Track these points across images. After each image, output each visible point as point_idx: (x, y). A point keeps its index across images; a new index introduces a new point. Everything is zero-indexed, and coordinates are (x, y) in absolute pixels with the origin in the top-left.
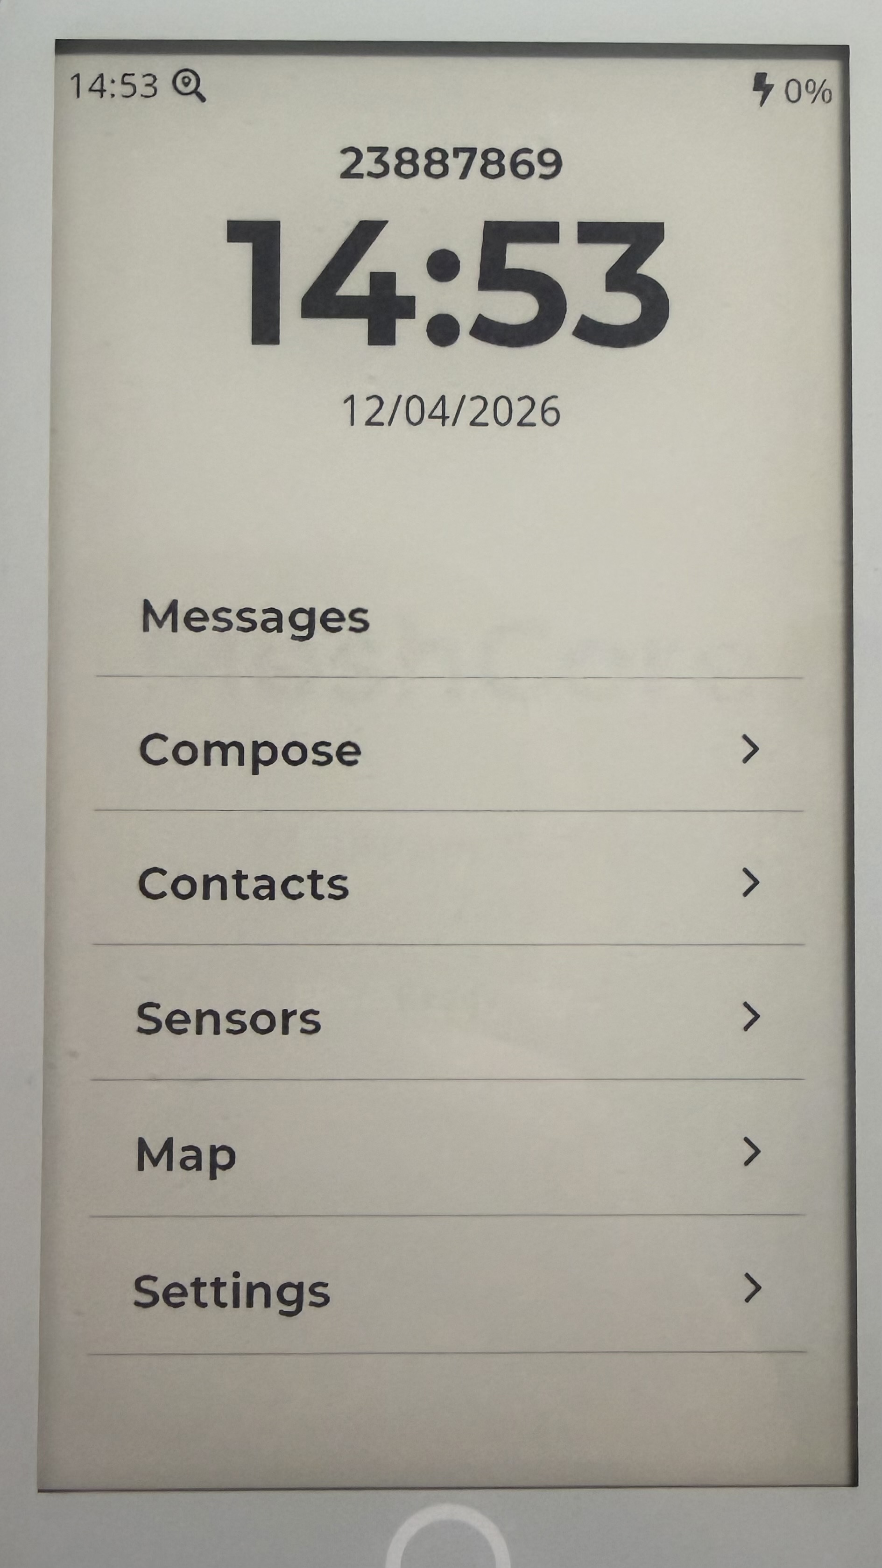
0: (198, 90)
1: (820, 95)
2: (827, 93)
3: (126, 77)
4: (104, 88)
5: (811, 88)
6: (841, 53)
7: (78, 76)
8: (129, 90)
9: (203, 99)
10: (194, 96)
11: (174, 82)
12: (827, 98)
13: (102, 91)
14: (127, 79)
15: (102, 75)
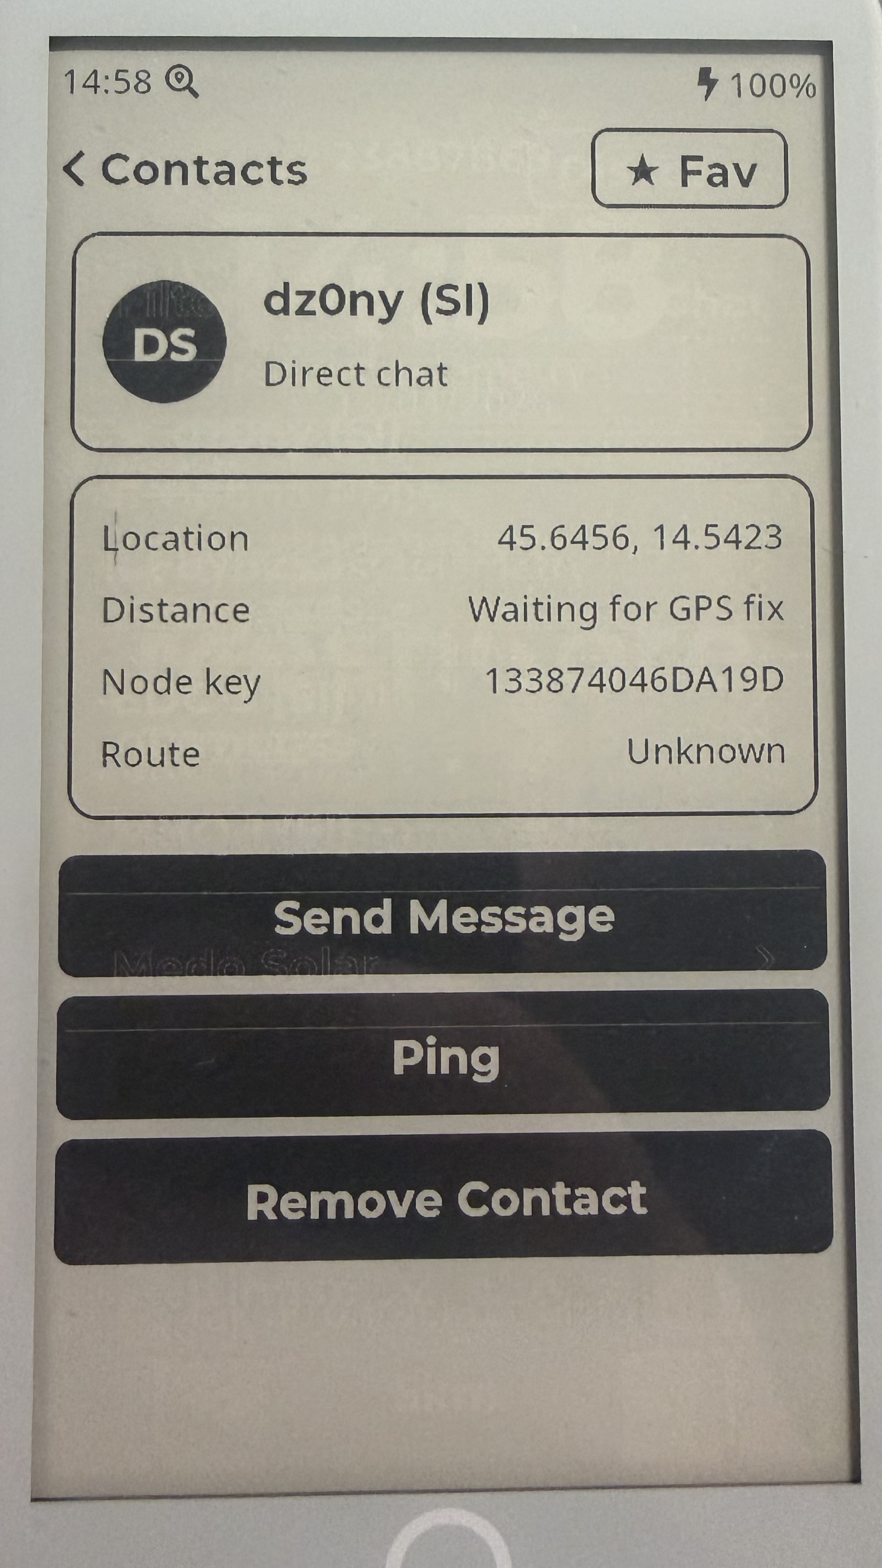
0: (192, 85)
1: (801, 84)
2: (811, 88)
3: (120, 73)
4: (98, 84)
5: (795, 83)
6: (825, 49)
7: (71, 72)
8: (122, 86)
9: (195, 94)
10: (186, 92)
11: (167, 78)
12: (811, 93)
13: (96, 87)
14: (120, 75)
15: (95, 72)
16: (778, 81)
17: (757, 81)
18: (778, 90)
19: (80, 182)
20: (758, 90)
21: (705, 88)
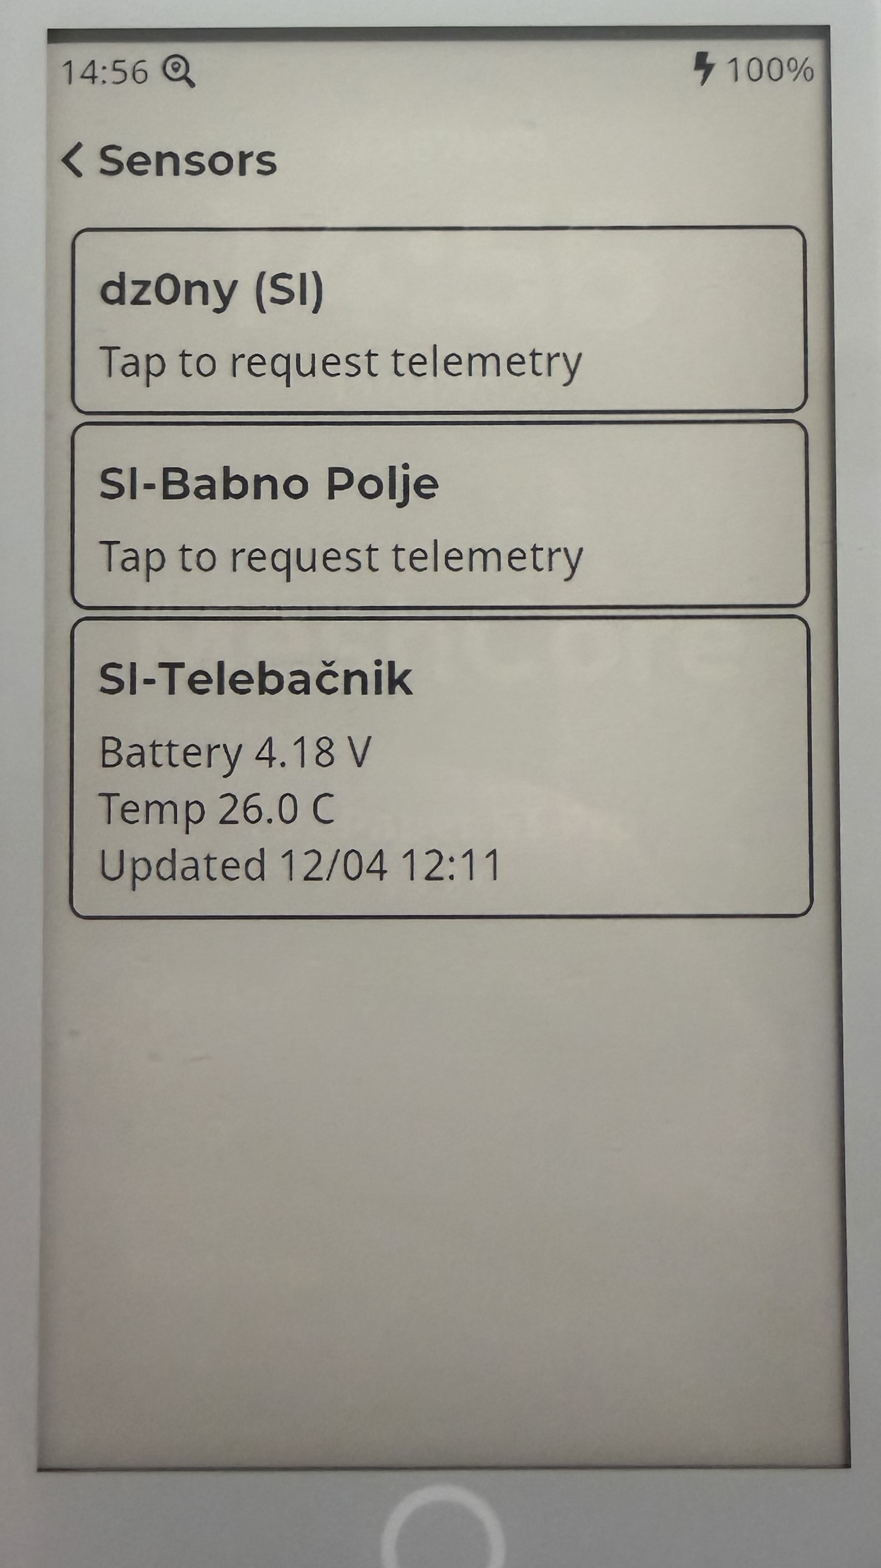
0: (189, 75)
1: (802, 73)
2: (809, 70)
3: (117, 64)
4: (96, 75)
5: (793, 67)
6: (822, 33)
7: (69, 63)
8: (119, 76)
9: (192, 84)
10: (183, 83)
11: (164, 68)
12: (809, 76)
13: (93, 77)
14: (118, 65)
15: (93, 62)
16: (775, 66)
17: (755, 65)
18: (775, 73)
19: (78, 174)
20: (755, 73)
21: (701, 73)
